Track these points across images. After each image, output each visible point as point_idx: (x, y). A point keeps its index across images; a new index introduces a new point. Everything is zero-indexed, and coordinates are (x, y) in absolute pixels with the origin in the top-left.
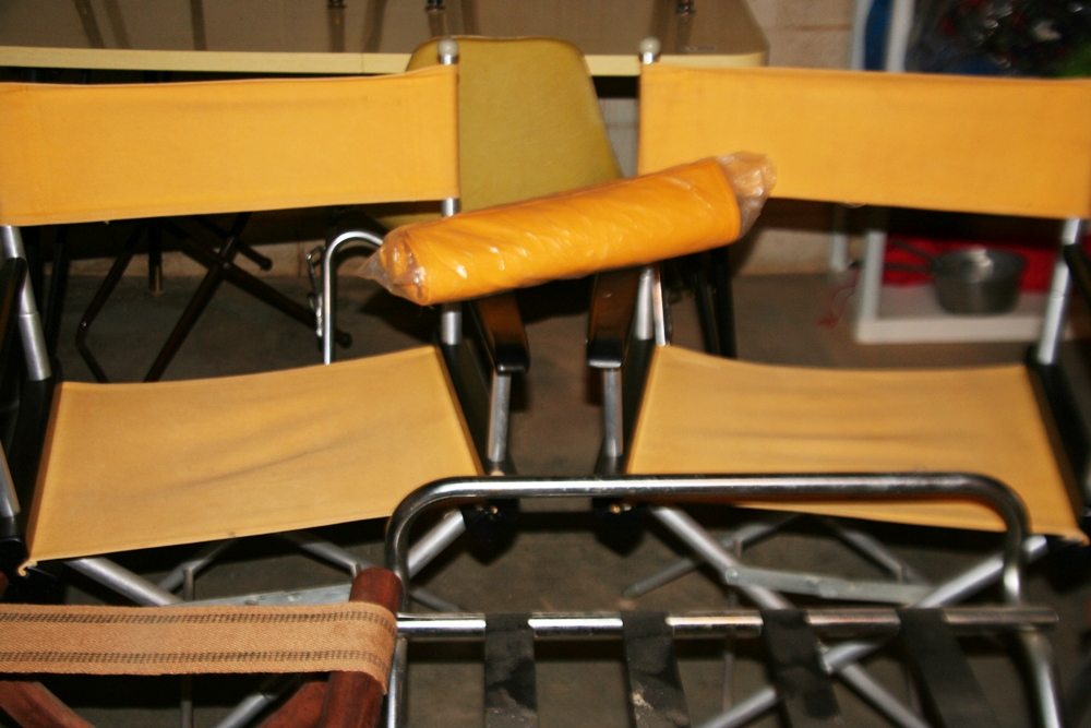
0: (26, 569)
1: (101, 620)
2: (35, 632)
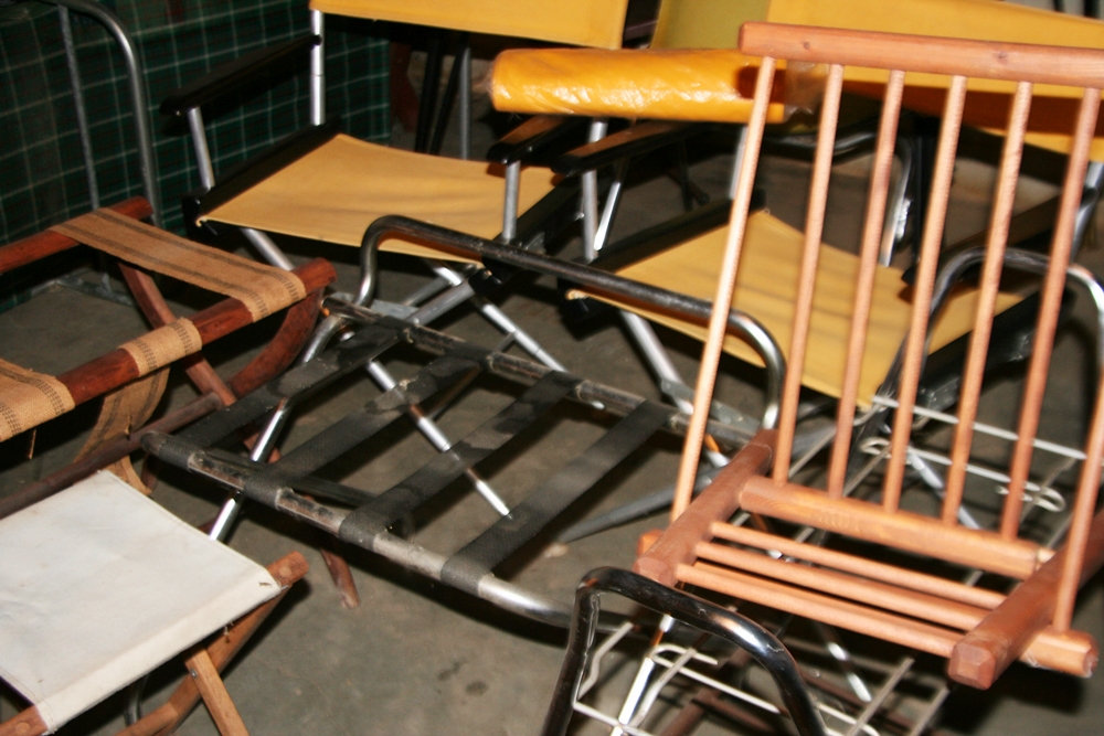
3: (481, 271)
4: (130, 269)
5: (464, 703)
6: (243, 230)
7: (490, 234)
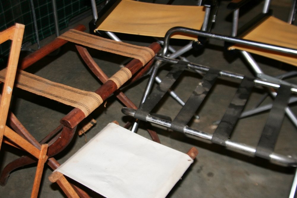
0: (96, 31)
1: (97, 38)
2: (83, 37)
3: (197, 42)
4: (79, 46)
5: (209, 180)
6: (106, 32)
7: (198, 28)
